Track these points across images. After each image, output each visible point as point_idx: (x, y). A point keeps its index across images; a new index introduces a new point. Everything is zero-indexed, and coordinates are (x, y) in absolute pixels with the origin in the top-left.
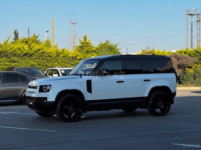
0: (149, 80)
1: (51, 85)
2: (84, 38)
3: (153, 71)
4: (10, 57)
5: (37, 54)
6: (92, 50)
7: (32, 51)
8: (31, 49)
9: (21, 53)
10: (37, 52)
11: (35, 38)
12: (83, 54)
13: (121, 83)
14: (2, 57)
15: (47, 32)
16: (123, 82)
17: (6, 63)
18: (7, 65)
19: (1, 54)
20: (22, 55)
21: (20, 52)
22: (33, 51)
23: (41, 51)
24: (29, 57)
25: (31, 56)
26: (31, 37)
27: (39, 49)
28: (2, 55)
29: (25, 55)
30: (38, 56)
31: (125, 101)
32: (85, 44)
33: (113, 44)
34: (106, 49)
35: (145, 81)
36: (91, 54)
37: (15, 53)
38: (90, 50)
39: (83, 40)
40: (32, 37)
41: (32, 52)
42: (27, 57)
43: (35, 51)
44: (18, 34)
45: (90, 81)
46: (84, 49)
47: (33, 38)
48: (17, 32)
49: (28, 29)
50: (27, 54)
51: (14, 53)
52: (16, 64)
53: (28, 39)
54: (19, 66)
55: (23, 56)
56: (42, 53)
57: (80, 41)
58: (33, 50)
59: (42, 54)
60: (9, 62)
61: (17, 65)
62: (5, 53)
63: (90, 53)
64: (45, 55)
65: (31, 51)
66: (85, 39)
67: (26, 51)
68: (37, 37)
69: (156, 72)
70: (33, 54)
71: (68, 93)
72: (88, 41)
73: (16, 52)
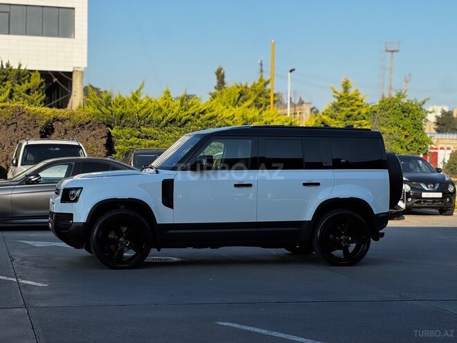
0: (318, 184)
1: (82, 188)
2: (343, 85)
3: (331, 164)
4: (139, 127)
5: (199, 121)
6: (359, 114)
7: (187, 113)
8: (186, 110)
9: (163, 118)
10: (199, 117)
11: (262, 84)
12: (338, 122)
13: (245, 189)
14: (124, 126)
15: (291, 71)
16: (250, 185)
17: (131, 140)
18: (132, 144)
19: (121, 119)
20: (164, 121)
21: (160, 117)
22: (188, 115)
23: (208, 115)
24: (180, 127)
25: (185, 124)
26: (254, 83)
27: (205, 110)
28: (123, 121)
29: (171, 122)
30: (201, 126)
31: (255, 230)
32: (345, 101)
33: (415, 100)
34: (396, 111)
35: (305, 184)
36: (357, 122)
37: (150, 118)
38: (356, 112)
39: (340, 90)
40: (256, 83)
41: (185, 116)
42: (175, 128)
43: (193, 115)
44: (223, 76)
45: (172, 181)
46: (342, 111)
47: (258, 84)
48: (222, 72)
49: (261, 65)
50: (174, 120)
51: (147, 117)
52: (152, 141)
53: (246, 87)
54: (157, 146)
55: (166, 125)
56: (211, 118)
57: (335, 92)
58: (191, 111)
59: (210, 122)
60: (138, 137)
61: (153, 145)
62: (129, 119)
63: (356, 120)
64: (217, 122)
65: (184, 114)
66: (346, 87)
67: (173, 114)
68: (268, 83)
69: (337, 165)
70: (189, 120)
71: (123, 207)
72: (351, 92)
73: (152, 116)
